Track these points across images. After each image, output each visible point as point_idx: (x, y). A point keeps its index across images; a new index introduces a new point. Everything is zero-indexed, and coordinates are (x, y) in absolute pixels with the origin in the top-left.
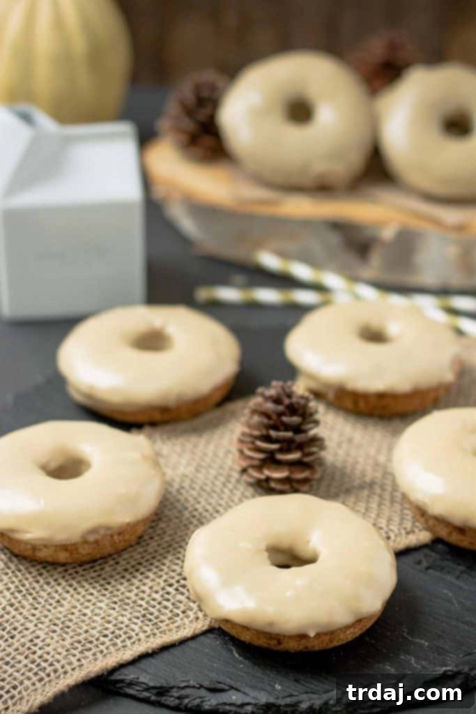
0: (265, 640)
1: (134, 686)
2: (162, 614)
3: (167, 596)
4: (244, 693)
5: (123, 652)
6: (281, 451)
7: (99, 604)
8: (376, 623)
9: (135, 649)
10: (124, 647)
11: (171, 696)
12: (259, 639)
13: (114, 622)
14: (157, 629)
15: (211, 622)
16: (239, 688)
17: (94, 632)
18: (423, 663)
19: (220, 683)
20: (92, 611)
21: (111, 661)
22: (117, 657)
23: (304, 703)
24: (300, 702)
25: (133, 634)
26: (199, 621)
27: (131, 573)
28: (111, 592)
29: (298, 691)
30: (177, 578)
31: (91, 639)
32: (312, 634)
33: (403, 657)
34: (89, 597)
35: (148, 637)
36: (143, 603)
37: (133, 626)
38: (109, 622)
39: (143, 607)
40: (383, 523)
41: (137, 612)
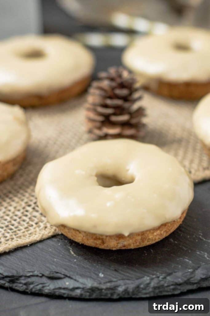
0: (92, 240)
2: (21, 225)
3: (26, 213)
4: (75, 280)
6: (115, 114)
8: (179, 228)
11: (20, 283)
12: (88, 240)
14: (15, 235)
15: (55, 230)
16: (72, 276)
19: (57, 273)
23: (120, 287)
24: (118, 286)
26: (46, 229)
27: (2, 198)
29: (116, 278)
30: (34, 201)
32: (126, 234)
33: (198, 253)
35: (8, 240)
36: (8, 218)
39: (7, 221)
40: (187, 163)
41: (2, 224)
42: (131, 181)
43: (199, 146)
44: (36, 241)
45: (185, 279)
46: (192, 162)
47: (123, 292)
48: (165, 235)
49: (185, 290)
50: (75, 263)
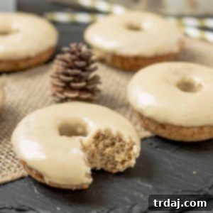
4: (38, 212)
6: (74, 81)
16: (35, 209)
19: (24, 206)
26: (16, 173)
30: (7, 151)
44: (8, 182)
50: (38, 199)
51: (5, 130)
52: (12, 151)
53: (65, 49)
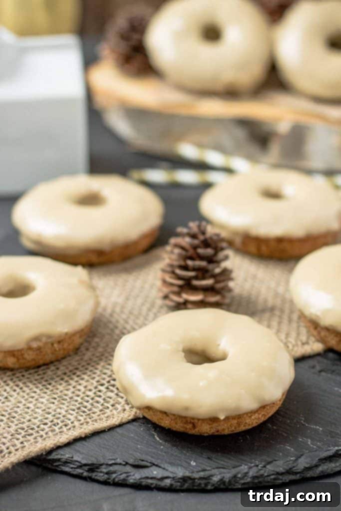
0: (181, 425)
1: (69, 464)
2: (95, 407)
3: (99, 393)
4: (164, 469)
5: (60, 436)
6: (196, 278)
7: (41, 400)
8: (277, 413)
9: (70, 434)
10: (61, 432)
11: (101, 472)
12: (176, 423)
13: (53, 413)
14: (90, 418)
15: (136, 413)
16: (160, 465)
17: (36, 421)
18: (318, 443)
19: (143, 461)
20: (35, 405)
21: (49, 443)
22: (54, 440)
23: (215, 476)
24: (212, 476)
25: (69, 422)
26: (125, 412)
27: (69, 376)
28: (52, 391)
29: (210, 467)
30: (108, 379)
31: (33, 426)
32: (222, 417)
33: (300, 440)
34: (33, 395)
35: (82, 424)
36: (79, 399)
37: (69, 416)
38: (49, 413)
39: (79, 402)
40: (283, 336)
41: (73, 405)
42: (223, 358)
43: (295, 317)
44: (115, 426)
45: (287, 468)
46: (287, 335)
47: (218, 482)
48: (263, 419)
49: (287, 481)
50: (162, 450)
51: (100, 349)
52: (114, 380)
53: (182, 230)
